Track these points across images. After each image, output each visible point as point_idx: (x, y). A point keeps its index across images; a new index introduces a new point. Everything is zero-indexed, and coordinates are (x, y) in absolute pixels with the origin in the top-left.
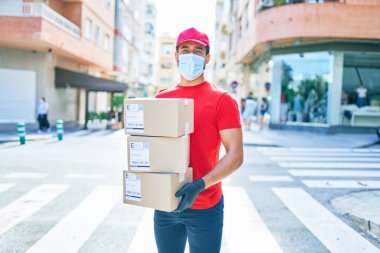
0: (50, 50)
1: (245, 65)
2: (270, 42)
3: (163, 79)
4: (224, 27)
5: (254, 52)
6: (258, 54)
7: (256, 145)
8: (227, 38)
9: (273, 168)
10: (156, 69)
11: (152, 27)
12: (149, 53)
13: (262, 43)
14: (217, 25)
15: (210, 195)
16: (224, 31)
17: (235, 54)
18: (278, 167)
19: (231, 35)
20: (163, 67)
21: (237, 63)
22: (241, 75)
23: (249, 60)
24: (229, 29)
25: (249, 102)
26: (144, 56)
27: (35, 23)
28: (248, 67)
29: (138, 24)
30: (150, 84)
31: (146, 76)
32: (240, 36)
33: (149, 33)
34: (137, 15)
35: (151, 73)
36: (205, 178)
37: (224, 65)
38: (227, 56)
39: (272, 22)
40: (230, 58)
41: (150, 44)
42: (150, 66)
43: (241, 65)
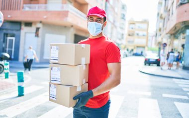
0: (72, 26)
1: (171, 35)
2: (184, 22)
3: (129, 42)
4: (161, 15)
5: (175, 27)
6: (177, 29)
7: (172, 78)
8: (163, 21)
9: (179, 91)
10: (126, 36)
11: (124, 15)
12: (122, 28)
13: (180, 23)
14: (158, 14)
15: (98, 100)
16: (161, 17)
17: (166, 29)
18: (182, 90)
19: (164, 19)
20: (129, 35)
21: (167, 34)
22: (169, 40)
23: (173, 32)
24: (163, 16)
25: (171, 54)
26: (119, 30)
27: (65, 14)
28: (173, 36)
29: (117, 14)
30: (122, 44)
31: (120, 39)
32: (169, 19)
33: (123, 18)
34: (116, 10)
35: (123, 38)
36: (94, 91)
37: (161, 35)
38: (162, 30)
39: (186, 11)
40: (163, 31)
41: (123, 24)
42: (123, 35)
43: (169, 35)
